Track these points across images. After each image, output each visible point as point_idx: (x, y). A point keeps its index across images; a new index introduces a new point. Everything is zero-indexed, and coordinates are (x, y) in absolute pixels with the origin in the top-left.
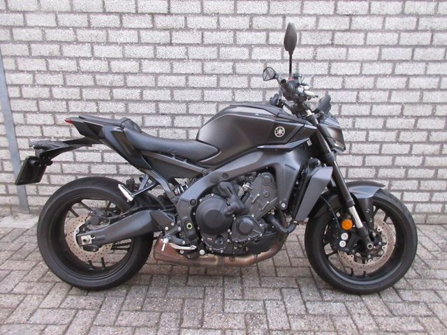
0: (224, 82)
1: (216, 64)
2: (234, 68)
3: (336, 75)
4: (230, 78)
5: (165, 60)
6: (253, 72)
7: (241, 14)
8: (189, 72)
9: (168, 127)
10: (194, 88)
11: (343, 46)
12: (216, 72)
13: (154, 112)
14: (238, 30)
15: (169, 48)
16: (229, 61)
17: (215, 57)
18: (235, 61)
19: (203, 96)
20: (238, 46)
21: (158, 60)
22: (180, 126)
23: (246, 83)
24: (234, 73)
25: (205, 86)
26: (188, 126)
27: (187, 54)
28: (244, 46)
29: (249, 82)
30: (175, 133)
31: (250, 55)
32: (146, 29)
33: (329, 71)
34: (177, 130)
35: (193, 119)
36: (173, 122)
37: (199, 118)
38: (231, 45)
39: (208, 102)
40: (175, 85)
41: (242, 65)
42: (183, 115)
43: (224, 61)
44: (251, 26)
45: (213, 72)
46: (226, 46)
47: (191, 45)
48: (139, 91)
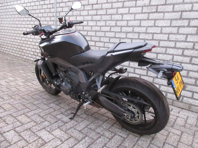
0: (113, 29)
1: (110, 22)
2: (116, 23)
3: (158, 26)
4: (115, 28)
5: (95, 21)
6: (123, 25)
7: (120, 2)
8: (101, 25)
9: (94, 46)
10: (103, 31)
11: (162, 12)
12: (110, 25)
13: (90, 40)
14: (119, 8)
15: (96, 16)
16: (114, 20)
17: (110, 19)
18: (117, 21)
19: (105, 35)
20: (118, 14)
21: (93, 21)
22: (97, 46)
23: (120, 29)
24: (116, 26)
25: (106, 31)
26: (100, 46)
27: (101, 18)
28: (120, 14)
29: (121, 29)
30: (96, 48)
31: (122, 18)
32: (90, 10)
33: (155, 25)
34: (96, 47)
35: (101, 43)
36: (95, 44)
37: (103, 43)
38: (116, 14)
39: (107, 37)
40: (97, 30)
41: (119, 22)
42: (98, 41)
43: (113, 20)
44: (123, 6)
45: (109, 25)
46: (114, 14)
47: (103, 15)
48: (87, 32)
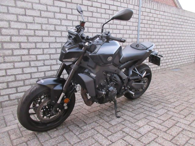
0: (52, 34)
1: (47, 25)
2: (55, 28)
3: (90, 32)
4: (54, 32)
5: (23, 22)
6: (63, 30)
7: (56, 6)
8: (35, 28)
9: (27, 55)
10: (38, 36)
11: (91, 22)
12: (48, 29)
13: (19, 47)
14: (55, 12)
15: (25, 17)
16: (53, 25)
17: (47, 22)
18: (55, 25)
19: (43, 40)
20: (56, 19)
21: (19, 22)
22: (32, 54)
23: (60, 34)
24: (55, 30)
25: (43, 35)
26: (37, 54)
27: (34, 20)
28: (58, 19)
29: (61, 34)
30: (30, 57)
31: (61, 23)
33: (88, 31)
34: (31, 56)
35: (39, 50)
36: (29, 52)
37: (42, 50)
38: (53, 18)
39: (45, 42)
40: (29, 34)
41: (58, 27)
42: (34, 49)
43: (51, 25)
44: (60, 11)
45: (46, 29)
46: (51, 18)
47: (35, 16)
48: (10, 37)
